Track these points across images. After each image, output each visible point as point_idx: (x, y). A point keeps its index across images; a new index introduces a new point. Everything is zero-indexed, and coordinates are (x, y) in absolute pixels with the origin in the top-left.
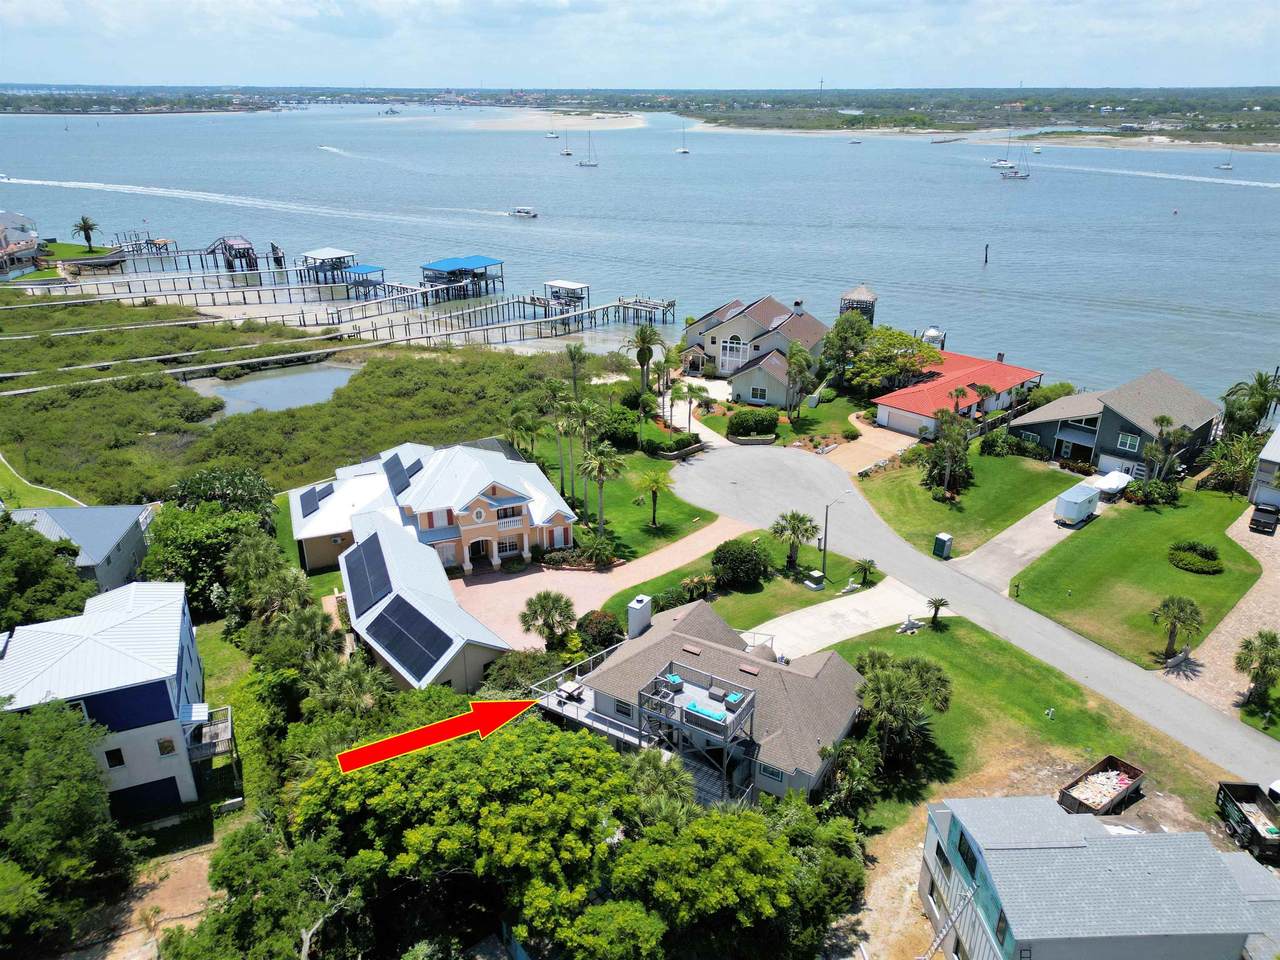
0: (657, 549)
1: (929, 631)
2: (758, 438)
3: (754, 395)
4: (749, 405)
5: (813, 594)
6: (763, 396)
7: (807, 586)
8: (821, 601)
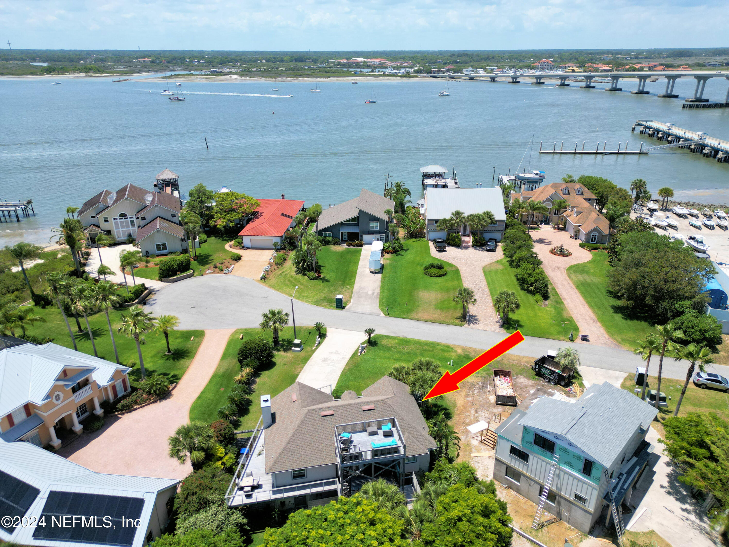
0: (188, 367)
1: (371, 348)
2: (184, 274)
3: (159, 249)
4: (158, 256)
5: (303, 354)
6: (165, 248)
7: (294, 351)
8: (310, 356)
